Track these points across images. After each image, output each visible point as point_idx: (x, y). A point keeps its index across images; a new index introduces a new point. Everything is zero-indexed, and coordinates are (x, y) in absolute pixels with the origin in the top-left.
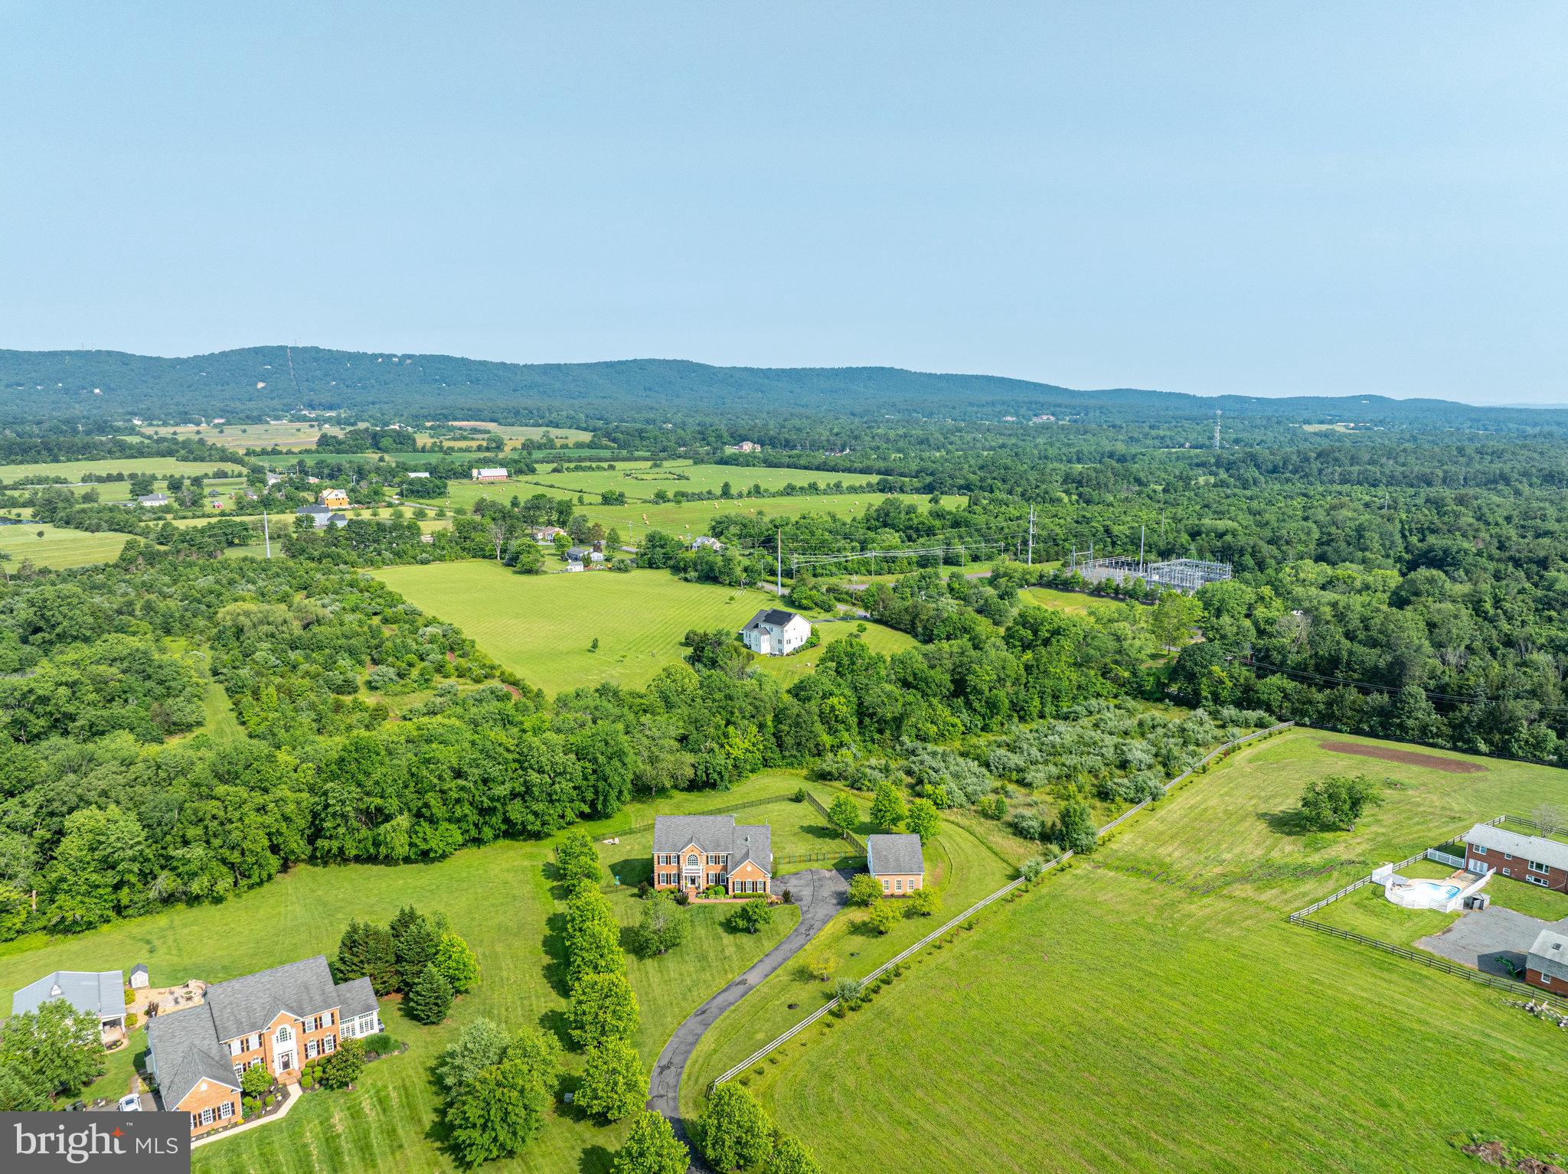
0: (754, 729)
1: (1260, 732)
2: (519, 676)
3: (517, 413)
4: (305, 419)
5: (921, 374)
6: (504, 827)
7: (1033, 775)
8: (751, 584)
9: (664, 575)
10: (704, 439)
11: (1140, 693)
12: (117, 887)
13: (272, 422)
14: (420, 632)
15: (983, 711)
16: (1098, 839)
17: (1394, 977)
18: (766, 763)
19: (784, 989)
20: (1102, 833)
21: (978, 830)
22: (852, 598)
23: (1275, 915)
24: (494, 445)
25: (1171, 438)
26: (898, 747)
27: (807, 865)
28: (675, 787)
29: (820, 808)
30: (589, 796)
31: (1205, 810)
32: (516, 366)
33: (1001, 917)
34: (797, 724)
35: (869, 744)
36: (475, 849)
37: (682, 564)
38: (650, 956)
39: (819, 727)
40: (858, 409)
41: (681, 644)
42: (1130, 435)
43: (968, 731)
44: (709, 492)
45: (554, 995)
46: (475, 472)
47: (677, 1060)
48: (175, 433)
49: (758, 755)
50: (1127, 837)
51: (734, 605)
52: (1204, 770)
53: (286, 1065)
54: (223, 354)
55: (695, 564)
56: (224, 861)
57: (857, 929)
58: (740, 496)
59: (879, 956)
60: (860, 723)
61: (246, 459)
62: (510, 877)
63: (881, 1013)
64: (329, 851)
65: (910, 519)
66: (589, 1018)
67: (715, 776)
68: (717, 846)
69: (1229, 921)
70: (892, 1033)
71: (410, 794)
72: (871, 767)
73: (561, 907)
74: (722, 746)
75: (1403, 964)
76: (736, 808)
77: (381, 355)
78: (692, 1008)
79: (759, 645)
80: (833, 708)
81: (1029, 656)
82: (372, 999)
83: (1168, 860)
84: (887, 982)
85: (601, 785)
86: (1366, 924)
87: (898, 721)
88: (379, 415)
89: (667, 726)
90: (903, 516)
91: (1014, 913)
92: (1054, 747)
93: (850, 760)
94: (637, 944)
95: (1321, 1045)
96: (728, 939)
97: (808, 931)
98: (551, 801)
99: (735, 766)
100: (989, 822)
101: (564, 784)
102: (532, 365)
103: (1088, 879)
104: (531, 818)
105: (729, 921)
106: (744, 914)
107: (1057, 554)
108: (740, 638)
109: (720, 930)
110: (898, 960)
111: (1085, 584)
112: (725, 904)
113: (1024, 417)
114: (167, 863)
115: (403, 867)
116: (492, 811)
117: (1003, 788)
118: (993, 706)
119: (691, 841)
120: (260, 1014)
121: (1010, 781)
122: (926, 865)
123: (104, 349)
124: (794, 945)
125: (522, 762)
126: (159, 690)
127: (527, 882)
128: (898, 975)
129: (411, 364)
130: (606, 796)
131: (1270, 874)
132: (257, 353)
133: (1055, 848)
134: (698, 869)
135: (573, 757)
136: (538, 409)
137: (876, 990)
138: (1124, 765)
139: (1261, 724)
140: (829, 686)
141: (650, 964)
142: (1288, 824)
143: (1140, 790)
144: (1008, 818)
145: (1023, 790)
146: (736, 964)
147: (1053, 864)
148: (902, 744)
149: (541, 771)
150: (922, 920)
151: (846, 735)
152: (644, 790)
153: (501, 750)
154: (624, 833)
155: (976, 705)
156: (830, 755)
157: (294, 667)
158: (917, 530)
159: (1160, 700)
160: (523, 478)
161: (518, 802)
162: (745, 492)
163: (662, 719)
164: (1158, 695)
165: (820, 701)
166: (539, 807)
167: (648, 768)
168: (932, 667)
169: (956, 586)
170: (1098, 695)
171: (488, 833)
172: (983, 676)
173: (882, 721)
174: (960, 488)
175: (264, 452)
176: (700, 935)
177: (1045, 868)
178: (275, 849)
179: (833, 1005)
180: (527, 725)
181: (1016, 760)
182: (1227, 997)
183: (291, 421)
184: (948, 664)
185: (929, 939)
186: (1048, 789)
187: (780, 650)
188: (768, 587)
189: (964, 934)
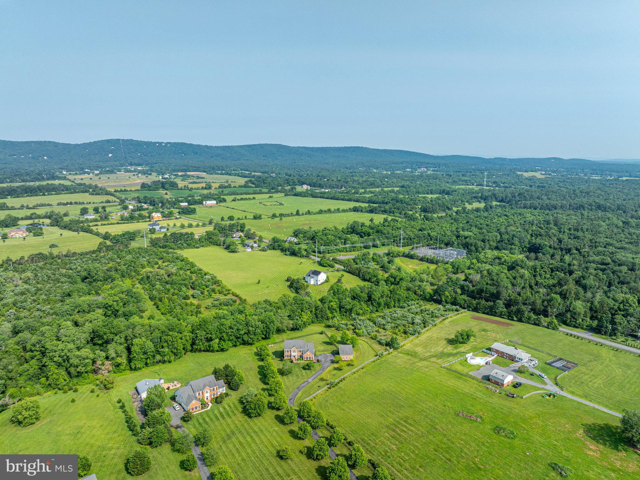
0: (309, 313)
1: (456, 313)
2: (238, 294)
3: (213, 169)
4: (130, 171)
5: (374, 149)
6: (242, 342)
7: (388, 327)
8: (307, 256)
9: (278, 252)
10: (288, 183)
11: (425, 299)
12: (146, 359)
13: (118, 173)
14: (204, 277)
15: (376, 306)
16: (400, 346)
17: (461, 381)
18: (313, 322)
19: (317, 383)
20: (402, 344)
21: (370, 343)
22: (340, 262)
23: (439, 366)
24: (208, 187)
25: (470, 181)
26: (351, 317)
27: (323, 352)
28: (287, 330)
29: (327, 336)
30: (265, 333)
31: (431, 337)
32: (212, 147)
33: (371, 366)
34: (322, 311)
35: (342, 316)
36: (234, 348)
37: (284, 249)
38: (285, 375)
39: (328, 312)
40: (348, 166)
41: (286, 281)
42: (454, 180)
43: (371, 312)
44: (292, 214)
45: (262, 384)
46: (204, 203)
47: (293, 398)
48: (82, 179)
49: (310, 320)
50: (408, 345)
51: (302, 265)
52: (435, 325)
53: (207, 399)
54: (95, 142)
55: (289, 249)
56: (172, 352)
57: (335, 369)
58: (303, 214)
59: (341, 375)
60: (340, 310)
61: (115, 193)
62: (245, 355)
63: (340, 388)
64: (197, 349)
65: (362, 229)
66: (273, 388)
67: (299, 327)
68: (300, 348)
69: (427, 367)
70: (342, 392)
71: (218, 334)
72: (342, 324)
73: (261, 363)
74: (300, 318)
75: (464, 378)
76: (304, 336)
77: (158, 143)
78: (295, 387)
79: (310, 282)
80: (332, 306)
81: (392, 287)
82: (224, 385)
83: (417, 351)
84: (341, 381)
85: (268, 330)
86: (459, 368)
87: (351, 310)
88: (159, 170)
89: (285, 313)
90: (360, 228)
91: (374, 365)
92: (395, 317)
93: (336, 322)
94: (282, 373)
95: (437, 395)
96: (303, 371)
97: (323, 369)
98: (255, 335)
99: (304, 324)
100: (373, 340)
101: (258, 330)
102: (218, 146)
103: (395, 356)
104: (250, 339)
105: (304, 367)
106: (307, 365)
107: (411, 243)
108: (304, 279)
109: (302, 369)
110: (345, 376)
111: (418, 256)
112: (303, 363)
113: (414, 169)
114: (158, 352)
115: (216, 353)
116: (239, 338)
117: (378, 330)
118: (379, 304)
119: (293, 347)
120: (202, 387)
121: (381, 328)
122: (354, 352)
123: (47, 140)
124: (320, 372)
125: (247, 324)
126: (136, 301)
127: (250, 357)
128: (344, 379)
129: (170, 146)
130: (269, 333)
131: (442, 355)
132: (108, 142)
133: (388, 348)
134: (295, 354)
135: (260, 323)
136: (222, 167)
137: (339, 383)
138: (413, 323)
139: (457, 310)
140: (331, 299)
141: (285, 377)
142: (451, 342)
143: (415, 331)
144: (378, 339)
145: (384, 331)
146: (306, 377)
147: (387, 352)
148: (352, 316)
149: (252, 327)
150: (352, 367)
151: (335, 314)
152: (279, 331)
153: (241, 321)
154: (274, 343)
155: (374, 304)
156: (331, 320)
157: (168, 290)
158: (364, 233)
159: (430, 301)
160: (222, 204)
161: (246, 335)
162: (304, 213)
163: (283, 311)
164: (431, 300)
165: (328, 303)
166: (252, 336)
167: (280, 325)
168: (362, 292)
169: (375, 257)
170: (412, 300)
171: (238, 343)
172: (376, 295)
173: (346, 309)
174: (382, 211)
175: (121, 191)
176: (296, 370)
177: (385, 353)
178: (184, 349)
179: (328, 386)
180: (247, 314)
181: (383, 322)
182: (419, 385)
183: (125, 172)
184: (367, 291)
185: (352, 371)
186: (391, 331)
187: (317, 283)
188: (313, 257)
189: (361, 370)
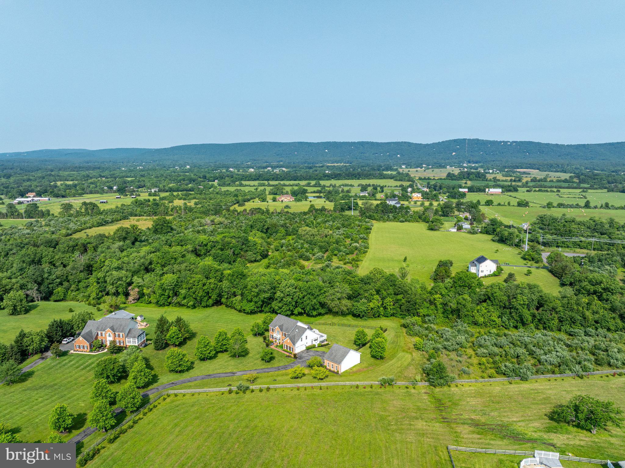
24: (517, 179)
38: (233, 357)
46: (487, 190)
48: (409, 171)
51: (498, 253)
54: (443, 142)
58: (596, 207)
61: (416, 180)
68: (286, 330)
74: (369, 302)
77: (503, 142)
78: (209, 373)
96: (258, 361)
97: (282, 368)
102: (571, 145)
115: (241, 313)
119: (281, 325)
123: (405, 141)
124: (269, 371)
128: (268, 390)
129: (515, 145)
134: (278, 336)
137: (253, 391)
141: (229, 359)
160: (508, 193)
162: (599, 206)
